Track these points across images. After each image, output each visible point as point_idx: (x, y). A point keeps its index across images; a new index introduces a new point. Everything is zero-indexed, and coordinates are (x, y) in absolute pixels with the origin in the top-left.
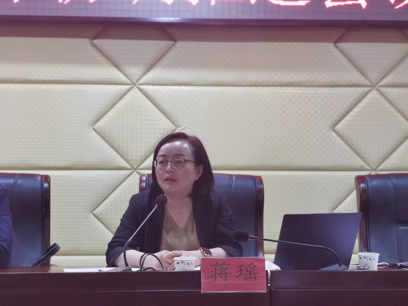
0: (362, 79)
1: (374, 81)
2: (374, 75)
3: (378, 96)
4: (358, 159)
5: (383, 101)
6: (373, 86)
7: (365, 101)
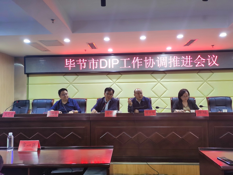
0: (203, 80)
1: (205, 80)
2: (205, 79)
3: (206, 83)
4: (203, 95)
5: (207, 84)
6: (205, 81)
7: (204, 84)
